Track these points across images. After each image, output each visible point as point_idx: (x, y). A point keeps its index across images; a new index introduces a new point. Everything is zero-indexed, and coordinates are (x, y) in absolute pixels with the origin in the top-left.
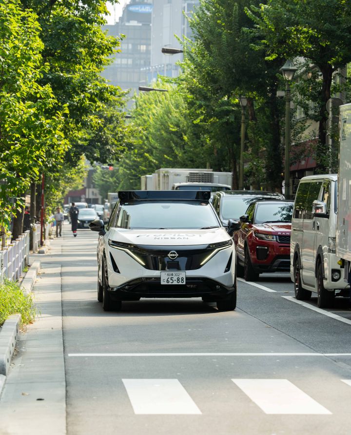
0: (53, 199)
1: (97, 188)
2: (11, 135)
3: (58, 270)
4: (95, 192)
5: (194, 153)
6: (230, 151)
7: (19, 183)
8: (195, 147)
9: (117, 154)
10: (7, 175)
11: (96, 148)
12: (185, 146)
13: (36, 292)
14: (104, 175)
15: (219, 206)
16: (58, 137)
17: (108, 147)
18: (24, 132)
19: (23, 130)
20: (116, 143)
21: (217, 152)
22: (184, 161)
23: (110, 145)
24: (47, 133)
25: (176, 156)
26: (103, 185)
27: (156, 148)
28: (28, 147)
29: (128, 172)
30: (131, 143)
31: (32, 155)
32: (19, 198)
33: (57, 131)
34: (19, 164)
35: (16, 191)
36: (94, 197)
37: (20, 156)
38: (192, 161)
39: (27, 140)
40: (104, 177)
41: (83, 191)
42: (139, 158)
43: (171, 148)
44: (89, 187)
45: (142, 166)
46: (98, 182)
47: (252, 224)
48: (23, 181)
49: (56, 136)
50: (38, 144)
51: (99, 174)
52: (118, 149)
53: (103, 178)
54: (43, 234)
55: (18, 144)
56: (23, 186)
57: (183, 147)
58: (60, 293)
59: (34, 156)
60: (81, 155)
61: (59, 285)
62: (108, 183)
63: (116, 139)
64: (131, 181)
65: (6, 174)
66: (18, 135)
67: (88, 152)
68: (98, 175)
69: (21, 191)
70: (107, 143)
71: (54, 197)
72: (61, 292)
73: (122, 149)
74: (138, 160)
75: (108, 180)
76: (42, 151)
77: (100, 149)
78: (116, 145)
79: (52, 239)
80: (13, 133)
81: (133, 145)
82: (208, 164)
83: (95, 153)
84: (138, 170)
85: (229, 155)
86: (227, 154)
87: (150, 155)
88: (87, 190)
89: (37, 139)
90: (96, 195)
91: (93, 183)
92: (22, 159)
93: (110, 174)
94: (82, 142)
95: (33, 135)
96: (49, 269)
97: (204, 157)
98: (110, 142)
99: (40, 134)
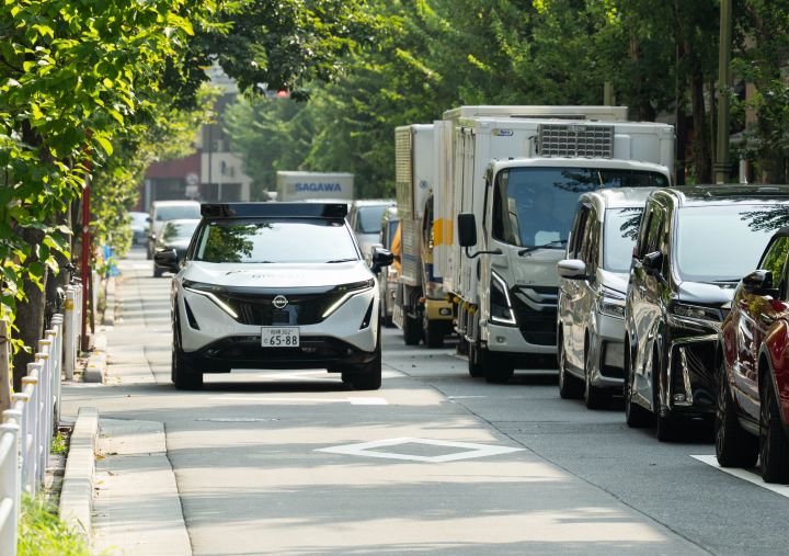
0: (111, 194)
1: (238, 151)
2: (25, 27)
3: (154, 442)
4: (228, 165)
5: (566, 53)
6: (682, 51)
7: (52, 180)
8: (567, 33)
9: (322, 59)
10: (13, 155)
11: (254, 42)
12: (534, 30)
13: (106, 527)
14: (262, 113)
15: (667, 235)
16: (173, 35)
17: (294, 39)
18: (67, 18)
19: (63, 12)
20: (318, 24)
21: (639, 50)
22: (530, 79)
23: (300, 33)
24: (137, 22)
25: (505, 61)
26: (255, 143)
27: (438, 34)
28: (80, 67)
29: (341, 104)
30: (368, 25)
31: (93, 90)
32: (51, 230)
33: (171, 16)
34: (49, 119)
35: (40, 206)
36: (227, 180)
37: (54, 94)
38: (558, 78)
39: (76, 42)
40: (261, 120)
41: (193, 163)
42: (381, 64)
43: (491, 36)
44: (211, 149)
45: (387, 87)
46: (240, 132)
47: (784, 299)
48: (64, 174)
49: (168, 30)
50: (110, 56)
51: (245, 109)
52: (325, 44)
53: (256, 123)
54: (88, 311)
55: (47, 57)
56: (64, 190)
57: (527, 33)
58: (184, 531)
59: (97, 93)
60: (209, 63)
61: (173, 499)
62: (274, 138)
63: (318, 14)
64: (352, 134)
65: (10, 150)
66: (45, 30)
67: (230, 53)
68: (241, 112)
69: (57, 206)
70: (289, 27)
71: (112, 189)
72: (187, 526)
73: (339, 47)
74: (377, 68)
75: (274, 128)
76: (124, 77)
77: (268, 46)
78: (319, 34)
79: (110, 323)
80: (30, 22)
81: (373, 33)
82: (608, 89)
83: (252, 56)
84: (374, 99)
85: (678, 62)
86: (674, 59)
87: (414, 56)
88: (205, 157)
89: (108, 41)
90: (232, 173)
91: (223, 136)
92: (59, 103)
93: (280, 108)
94: (213, 25)
95: (95, 27)
96: (126, 439)
97: (597, 65)
98: (298, 21)
99: (116, 26)
